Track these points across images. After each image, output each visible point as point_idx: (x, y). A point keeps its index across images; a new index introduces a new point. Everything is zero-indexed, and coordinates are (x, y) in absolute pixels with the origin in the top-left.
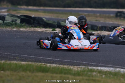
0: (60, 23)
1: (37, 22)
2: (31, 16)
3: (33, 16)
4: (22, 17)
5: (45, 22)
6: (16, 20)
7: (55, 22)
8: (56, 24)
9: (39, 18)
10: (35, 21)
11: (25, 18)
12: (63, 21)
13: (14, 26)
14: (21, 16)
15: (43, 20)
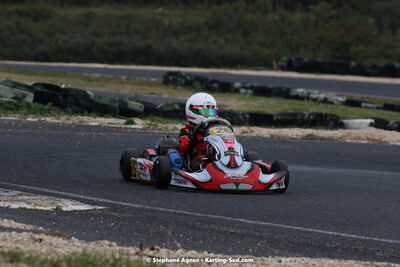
0: (126, 104)
1: (73, 101)
2: (59, 85)
3: (63, 86)
4: (38, 89)
5: (92, 101)
6: (24, 96)
7: (114, 101)
8: (117, 105)
9: (77, 90)
10: (69, 98)
11: (45, 90)
12: (131, 99)
13: (25, 111)
14: (35, 85)
15: (88, 96)
